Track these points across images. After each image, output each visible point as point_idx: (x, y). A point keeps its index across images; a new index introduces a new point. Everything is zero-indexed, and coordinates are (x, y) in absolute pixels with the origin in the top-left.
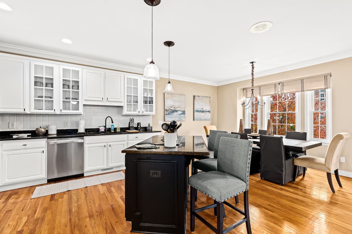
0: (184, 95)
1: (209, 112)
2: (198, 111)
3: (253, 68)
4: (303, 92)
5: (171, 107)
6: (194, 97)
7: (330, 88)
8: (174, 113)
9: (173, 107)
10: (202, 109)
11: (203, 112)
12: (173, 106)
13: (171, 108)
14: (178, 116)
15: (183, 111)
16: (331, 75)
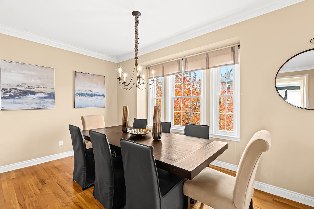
0: (53, 68)
1: (104, 96)
2: (81, 94)
3: (137, 22)
4: (208, 70)
5: (18, 86)
6: (75, 73)
7: (238, 63)
8: (27, 96)
9: (23, 85)
10: (91, 91)
11: (92, 95)
12: (25, 84)
13: (19, 88)
14: (38, 101)
15: (50, 93)
16: (239, 46)
